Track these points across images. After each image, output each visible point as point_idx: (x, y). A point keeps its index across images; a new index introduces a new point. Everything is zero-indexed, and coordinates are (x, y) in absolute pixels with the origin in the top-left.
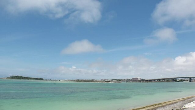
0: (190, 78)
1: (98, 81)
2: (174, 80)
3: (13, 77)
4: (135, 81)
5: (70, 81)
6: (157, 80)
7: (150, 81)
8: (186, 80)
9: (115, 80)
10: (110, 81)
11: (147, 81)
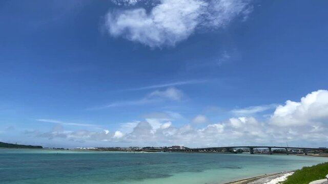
0: (251, 148)
1: (125, 150)
2: (229, 150)
4: (176, 150)
5: (84, 150)
6: (206, 149)
7: (196, 150)
8: (246, 151)
9: (149, 148)
10: (141, 150)
11: (193, 150)
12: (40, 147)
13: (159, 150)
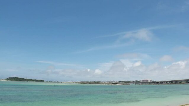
1: (105, 83)
3: (10, 79)
4: (145, 83)
5: (74, 83)
6: (170, 82)
7: (162, 83)
9: (123, 81)
11: (158, 83)
12: (42, 81)
13: (131, 83)
